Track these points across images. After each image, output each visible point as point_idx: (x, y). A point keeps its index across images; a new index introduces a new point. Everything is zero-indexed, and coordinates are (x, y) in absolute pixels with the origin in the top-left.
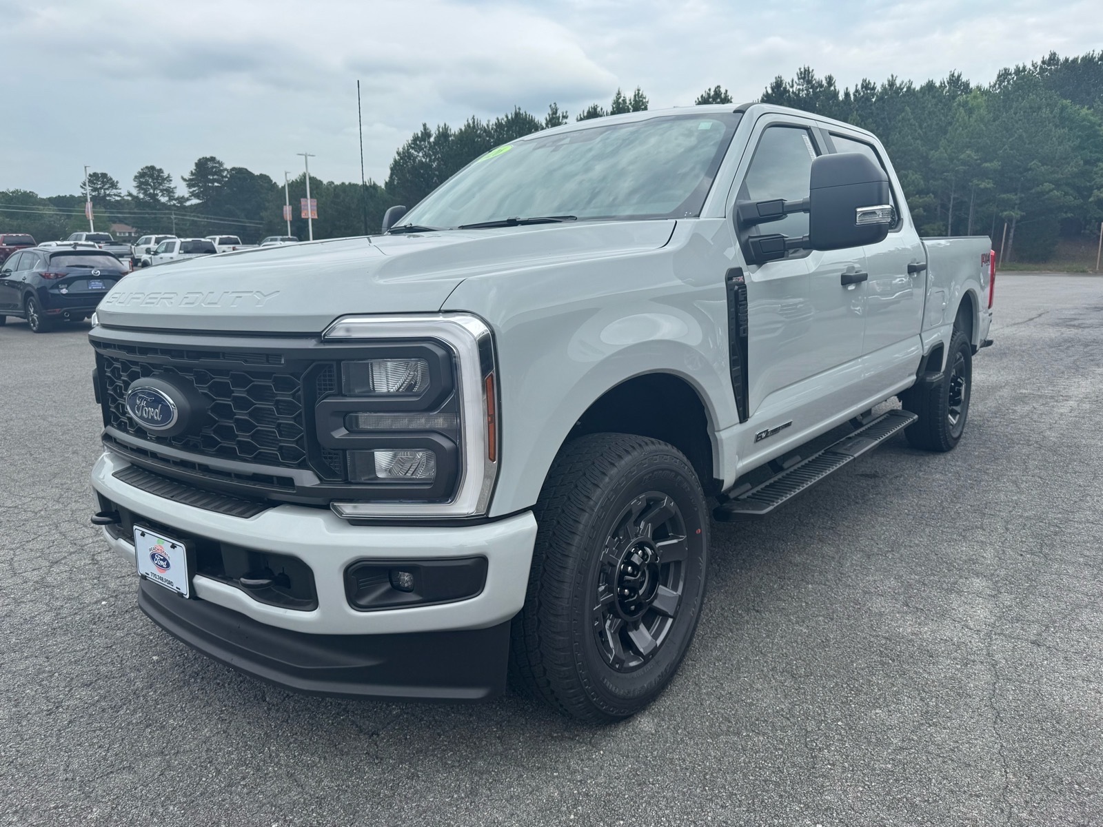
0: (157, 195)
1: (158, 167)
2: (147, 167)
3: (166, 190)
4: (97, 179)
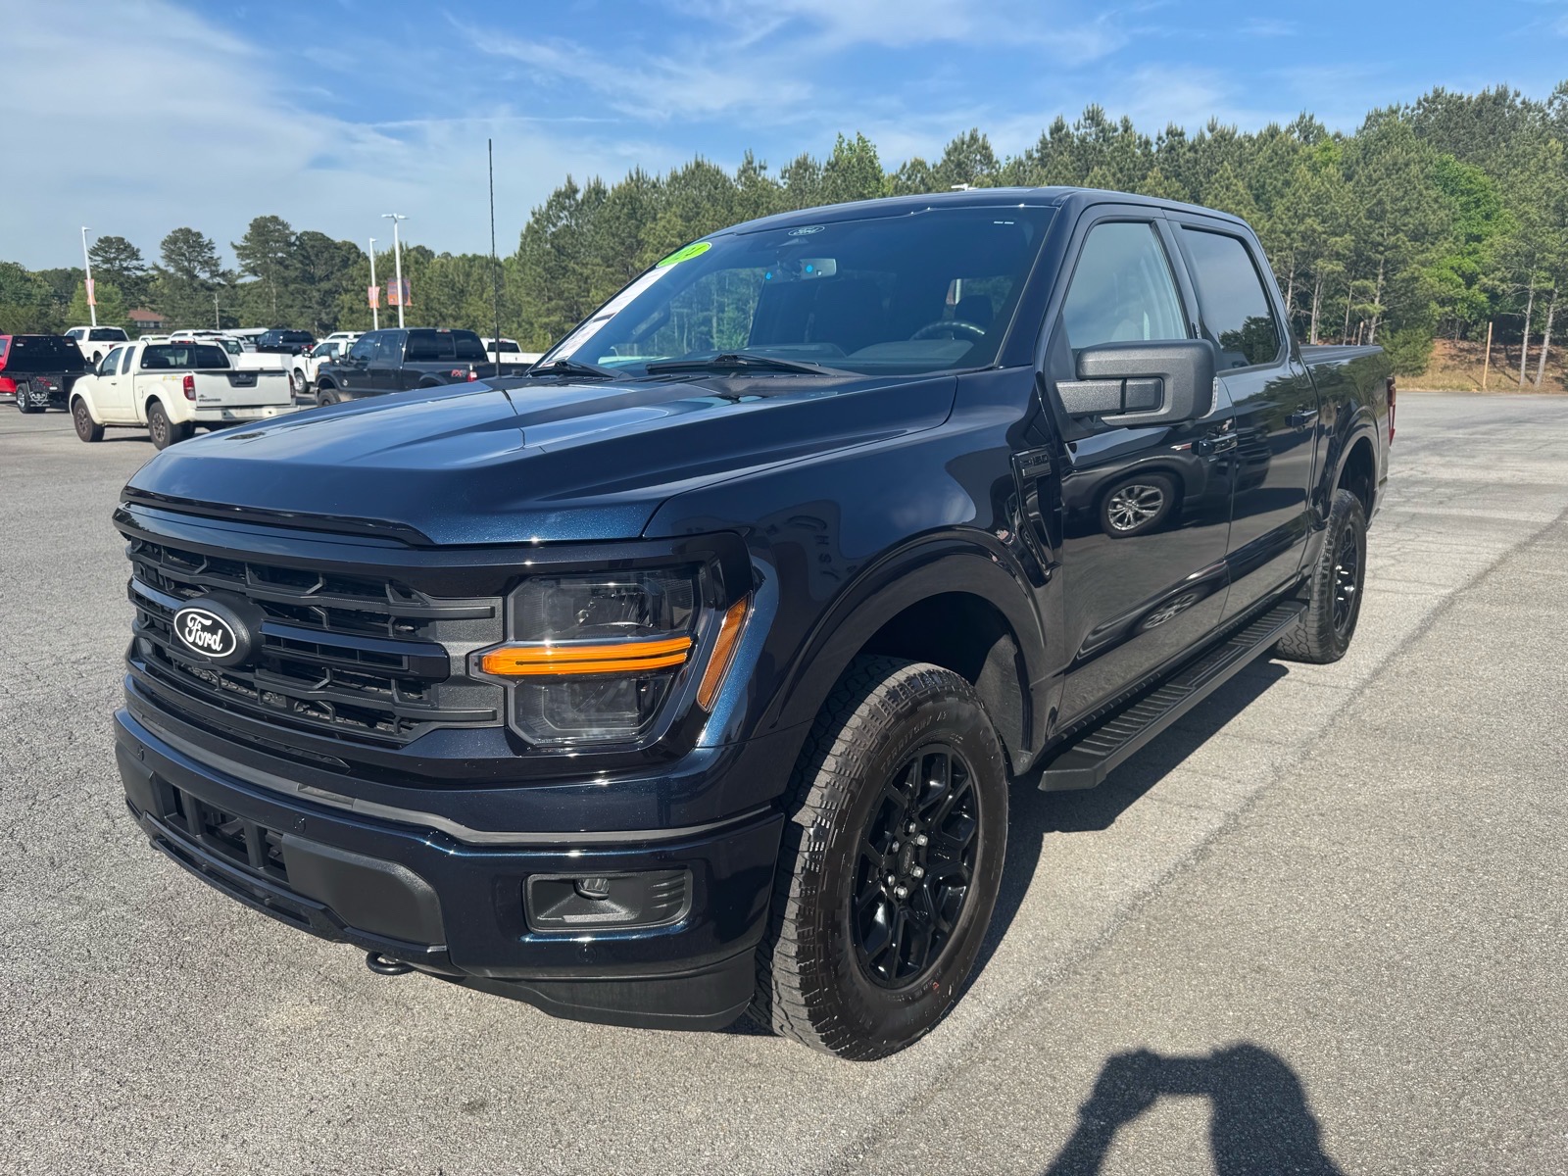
0: (195, 268)
1: (195, 230)
2: (181, 230)
3: (206, 262)
4: (110, 246)
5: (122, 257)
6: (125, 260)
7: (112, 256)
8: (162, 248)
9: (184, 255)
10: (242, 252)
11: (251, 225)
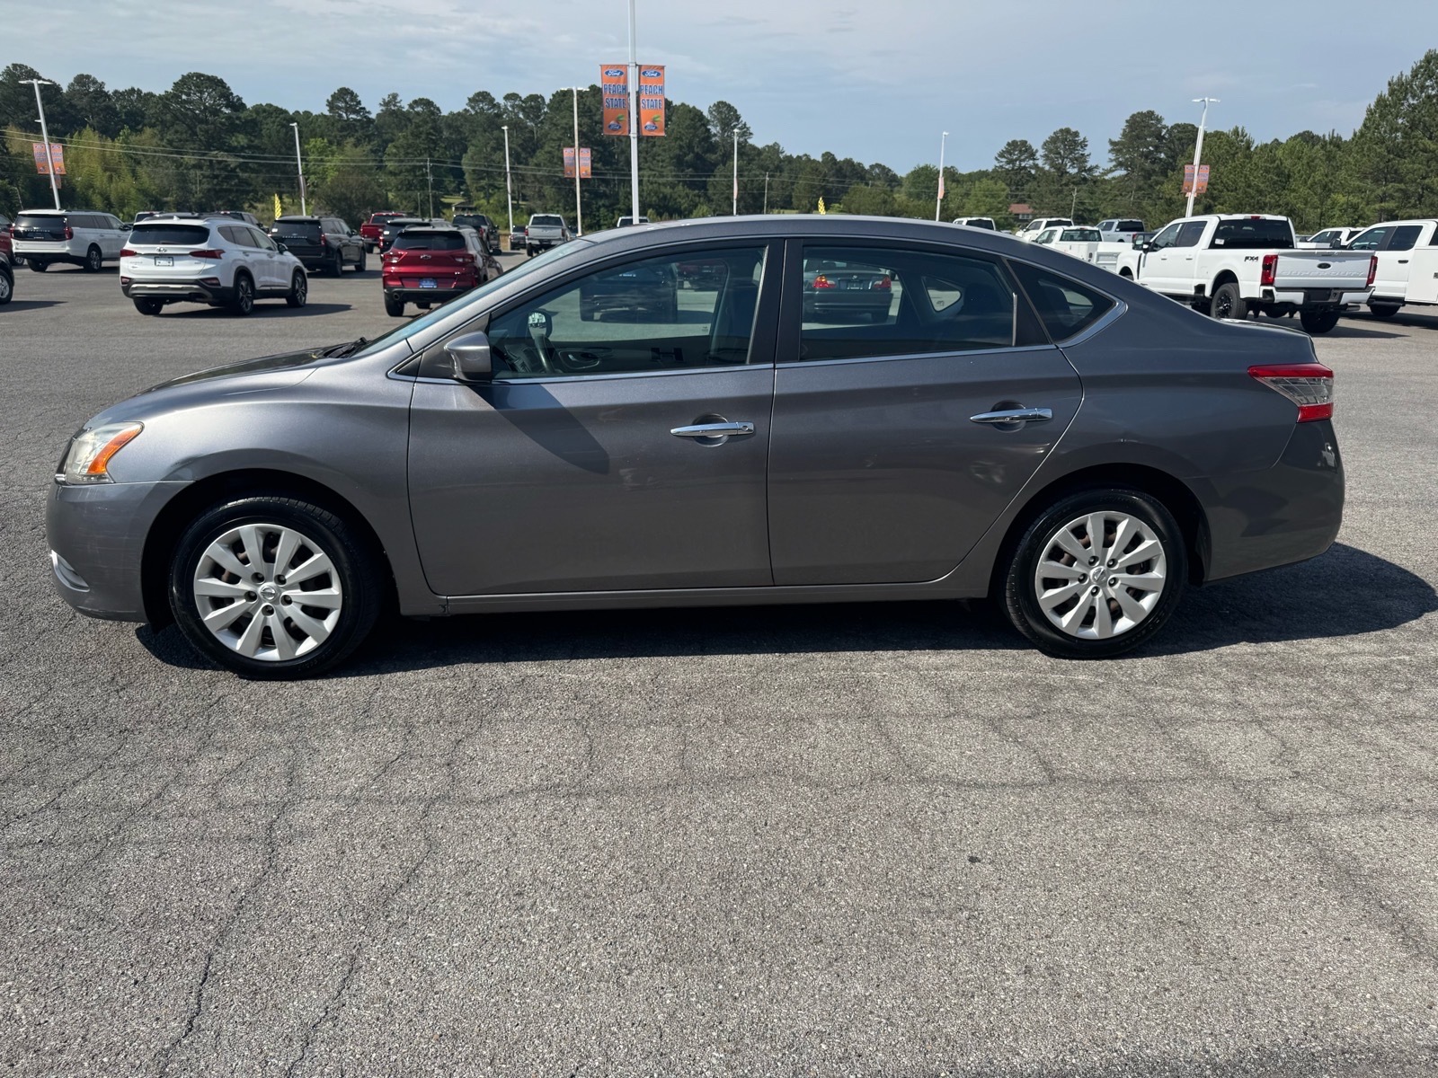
0: (1066, 165)
1: (1073, 130)
2: (1061, 131)
3: (1076, 159)
4: (1015, 150)
5: (1022, 158)
6: (1024, 160)
7: (1015, 157)
8: (1043, 148)
9: (1060, 153)
10: (1116, 147)
11: (1127, 121)
